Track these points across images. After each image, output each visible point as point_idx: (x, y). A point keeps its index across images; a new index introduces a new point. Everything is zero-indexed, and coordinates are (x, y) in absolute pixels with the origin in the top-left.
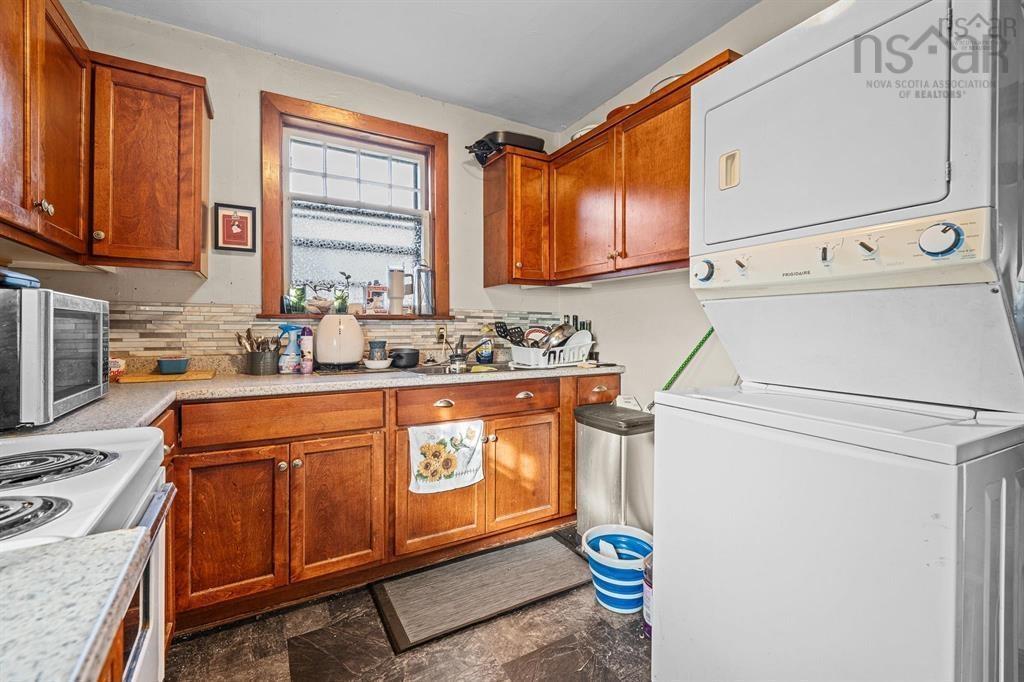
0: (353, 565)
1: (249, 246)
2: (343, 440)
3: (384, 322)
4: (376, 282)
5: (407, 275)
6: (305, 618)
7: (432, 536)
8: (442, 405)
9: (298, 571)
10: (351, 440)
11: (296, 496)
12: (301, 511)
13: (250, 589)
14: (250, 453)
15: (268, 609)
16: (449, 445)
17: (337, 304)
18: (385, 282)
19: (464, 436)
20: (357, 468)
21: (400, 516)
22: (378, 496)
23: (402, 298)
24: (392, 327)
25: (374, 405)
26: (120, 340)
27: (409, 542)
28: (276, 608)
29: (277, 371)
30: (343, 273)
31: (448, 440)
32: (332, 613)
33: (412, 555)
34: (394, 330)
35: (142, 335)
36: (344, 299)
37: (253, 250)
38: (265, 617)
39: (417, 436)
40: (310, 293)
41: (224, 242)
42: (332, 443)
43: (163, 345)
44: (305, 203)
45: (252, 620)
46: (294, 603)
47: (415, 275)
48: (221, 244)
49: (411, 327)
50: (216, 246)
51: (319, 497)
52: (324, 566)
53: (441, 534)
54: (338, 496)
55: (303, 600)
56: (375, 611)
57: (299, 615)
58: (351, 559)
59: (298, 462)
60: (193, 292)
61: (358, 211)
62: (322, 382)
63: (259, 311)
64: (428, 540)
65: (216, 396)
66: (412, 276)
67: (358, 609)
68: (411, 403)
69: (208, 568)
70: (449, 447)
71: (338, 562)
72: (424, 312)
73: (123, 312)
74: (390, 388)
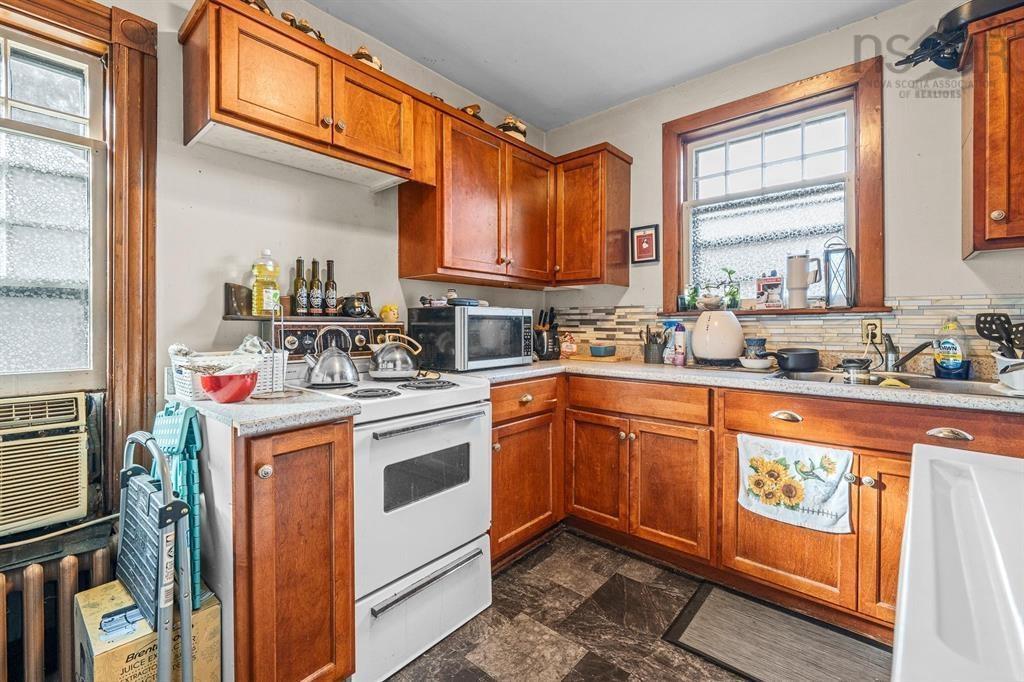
0: (679, 548)
1: (654, 258)
2: (669, 428)
3: (784, 317)
4: (774, 273)
5: (813, 260)
6: (639, 569)
7: (770, 568)
8: (781, 417)
9: (635, 527)
10: (678, 429)
11: (633, 463)
12: (637, 478)
13: (604, 522)
14: (604, 418)
15: (625, 548)
16: (792, 467)
17: (727, 300)
18: (782, 271)
19: (817, 465)
20: (684, 457)
21: (726, 525)
22: (703, 493)
23: (806, 289)
24: (792, 323)
25: (699, 401)
26: (585, 332)
27: (738, 558)
28: (630, 550)
29: (661, 361)
30: (725, 270)
31: (790, 462)
32: (658, 578)
33: (744, 576)
34: (796, 327)
35: (596, 329)
36: (733, 295)
37: (657, 259)
38: (620, 551)
39: (748, 446)
40: (702, 292)
41: (638, 258)
42: (660, 428)
43: (605, 337)
44: (722, 204)
45: (612, 548)
46: (643, 555)
47: (822, 259)
48: (636, 260)
49: (821, 323)
50: (633, 262)
51: (652, 472)
52: (656, 535)
53: (780, 572)
54: (667, 475)
55: (649, 557)
56: (686, 601)
57: (638, 564)
58: (677, 541)
59: (633, 435)
60: (621, 297)
61: (763, 198)
62: (653, 372)
63: (661, 310)
64: (763, 570)
65: (584, 373)
66: (819, 261)
67: (677, 590)
68: (740, 407)
69: (583, 493)
70: (792, 471)
71: (665, 537)
72: (835, 303)
73: (586, 314)
74: (719, 387)
